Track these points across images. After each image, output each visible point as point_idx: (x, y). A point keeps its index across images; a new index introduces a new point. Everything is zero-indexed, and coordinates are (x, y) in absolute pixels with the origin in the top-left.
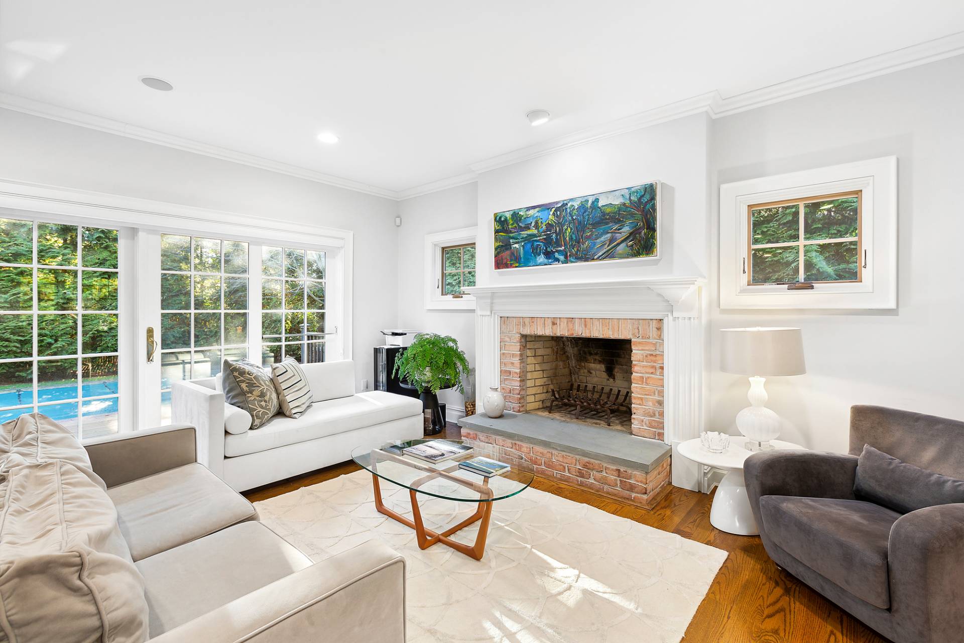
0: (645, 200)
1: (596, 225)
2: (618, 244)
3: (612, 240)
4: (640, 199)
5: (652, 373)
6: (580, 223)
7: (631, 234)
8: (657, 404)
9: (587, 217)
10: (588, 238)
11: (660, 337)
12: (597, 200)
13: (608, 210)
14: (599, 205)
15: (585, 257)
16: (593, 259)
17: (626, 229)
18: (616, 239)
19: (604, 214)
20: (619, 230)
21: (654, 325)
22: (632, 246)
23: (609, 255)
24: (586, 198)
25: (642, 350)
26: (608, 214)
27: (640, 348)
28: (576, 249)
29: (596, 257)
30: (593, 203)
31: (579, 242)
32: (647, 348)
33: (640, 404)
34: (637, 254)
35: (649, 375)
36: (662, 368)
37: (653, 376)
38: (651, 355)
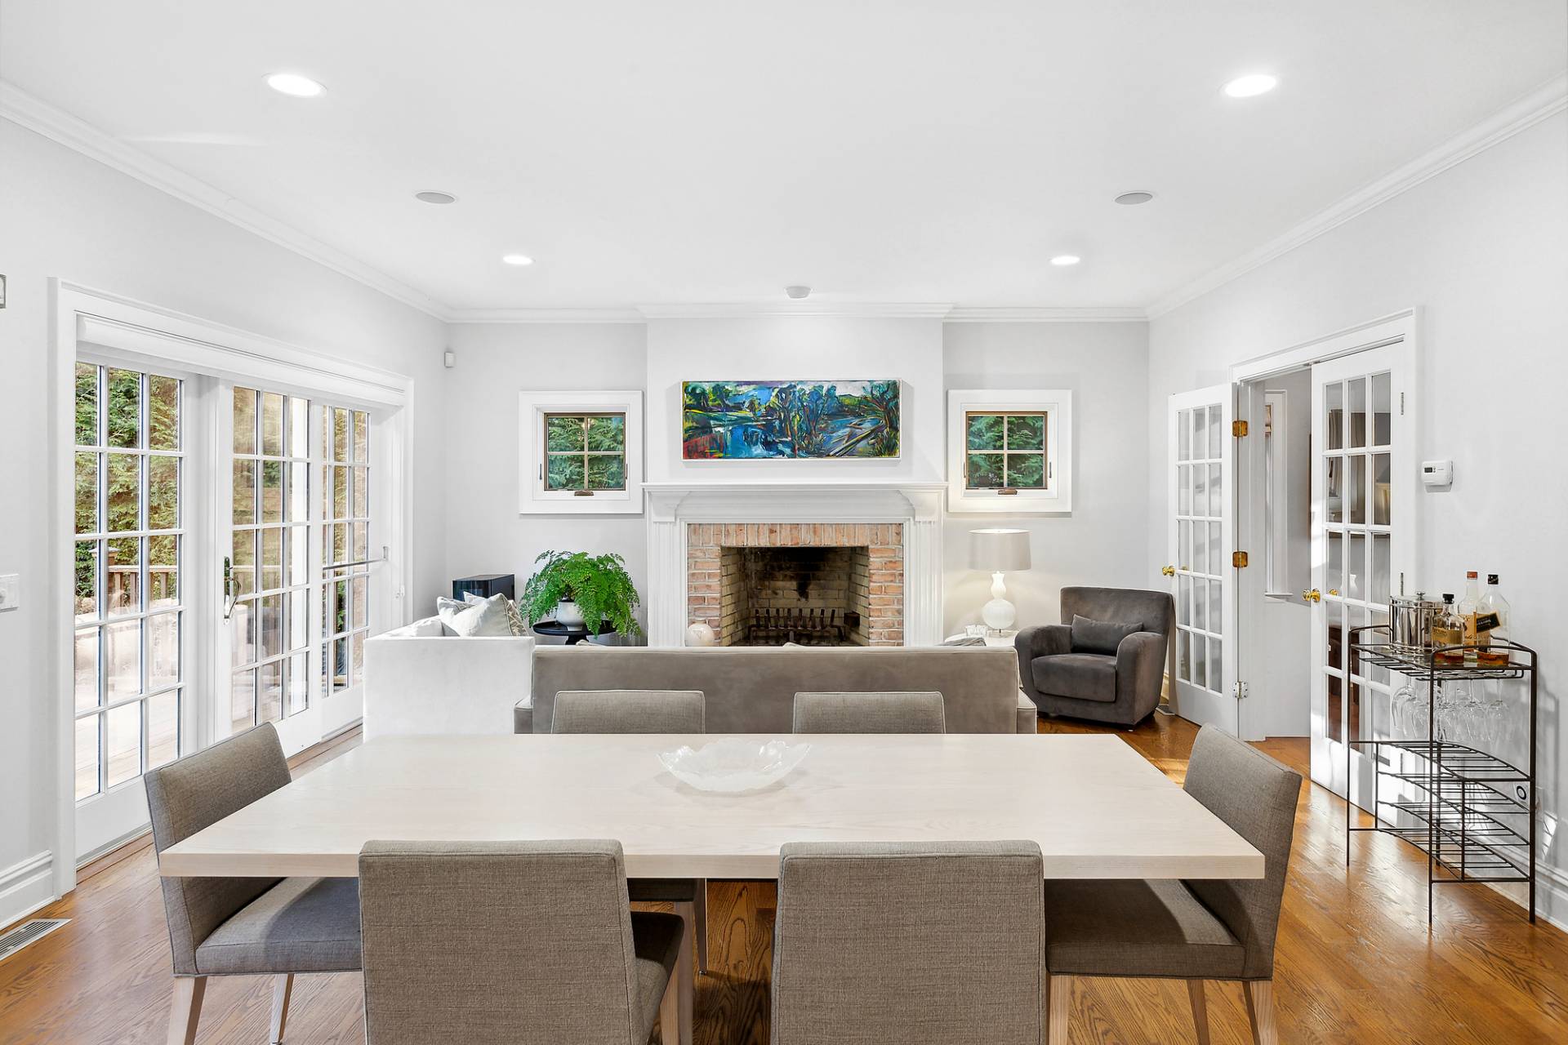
0: (889, 396)
1: (832, 416)
2: (858, 441)
3: (851, 436)
4: (882, 394)
5: (892, 581)
6: (812, 411)
7: (872, 431)
8: (896, 614)
9: (821, 406)
10: (822, 430)
11: (900, 543)
12: (834, 388)
13: (847, 402)
14: (837, 395)
15: (819, 452)
16: (829, 455)
17: (867, 426)
18: (855, 436)
19: (842, 405)
20: (859, 425)
21: (894, 529)
22: (873, 444)
23: (848, 452)
24: (820, 383)
25: (881, 557)
26: (847, 406)
27: (879, 555)
28: (806, 442)
29: (832, 453)
30: (829, 390)
31: (810, 434)
32: (886, 555)
33: (878, 617)
34: (879, 454)
35: (889, 584)
36: (902, 575)
37: (892, 584)
38: (891, 562)
